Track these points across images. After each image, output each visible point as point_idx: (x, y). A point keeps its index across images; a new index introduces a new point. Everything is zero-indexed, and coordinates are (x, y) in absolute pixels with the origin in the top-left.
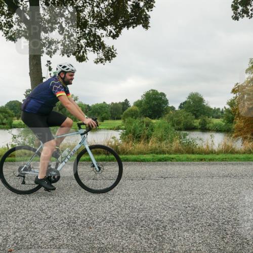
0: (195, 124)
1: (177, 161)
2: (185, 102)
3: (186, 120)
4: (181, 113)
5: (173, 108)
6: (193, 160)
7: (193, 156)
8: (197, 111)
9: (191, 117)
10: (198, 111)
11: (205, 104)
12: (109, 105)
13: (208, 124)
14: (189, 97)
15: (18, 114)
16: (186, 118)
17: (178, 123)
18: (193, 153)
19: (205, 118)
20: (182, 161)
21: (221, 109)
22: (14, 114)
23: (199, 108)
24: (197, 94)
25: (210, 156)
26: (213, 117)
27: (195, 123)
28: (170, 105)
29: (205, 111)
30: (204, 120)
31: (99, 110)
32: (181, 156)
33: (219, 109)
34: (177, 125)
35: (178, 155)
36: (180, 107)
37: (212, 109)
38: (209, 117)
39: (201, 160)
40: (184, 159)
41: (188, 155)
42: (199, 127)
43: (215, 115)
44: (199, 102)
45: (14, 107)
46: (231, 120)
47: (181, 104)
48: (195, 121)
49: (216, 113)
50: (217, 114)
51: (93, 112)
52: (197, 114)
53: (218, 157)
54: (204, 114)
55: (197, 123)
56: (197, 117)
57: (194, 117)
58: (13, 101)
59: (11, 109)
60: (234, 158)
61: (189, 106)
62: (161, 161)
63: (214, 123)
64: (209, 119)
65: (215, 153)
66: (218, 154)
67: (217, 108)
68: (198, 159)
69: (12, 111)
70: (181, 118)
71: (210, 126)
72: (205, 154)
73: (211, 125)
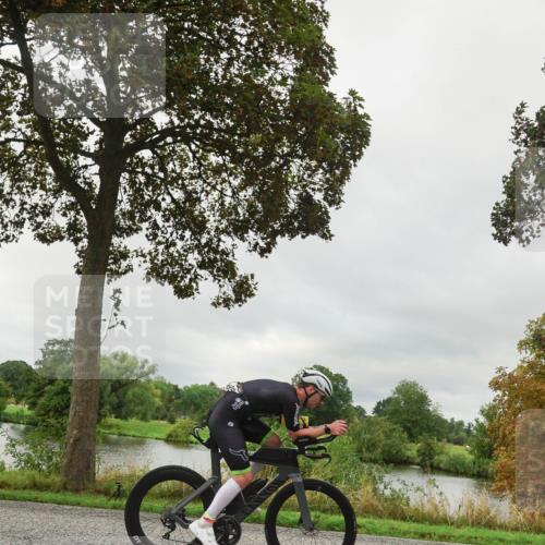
0: (408, 453)
1: (369, 533)
2: (388, 401)
3: (389, 442)
4: (378, 423)
5: (360, 411)
6: (405, 534)
7: (405, 526)
8: (413, 422)
9: (399, 434)
10: (415, 423)
11: (431, 409)
12: (221, 391)
13: (439, 454)
14: (398, 390)
15: (20, 392)
16: (388, 436)
17: (371, 446)
18: (404, 519)
19: (430, 441)
20: (381, 534)
21: (466, 424)
22: (10, 389)
23: (418, 418)
24: (415, 385)
25: (442, 530)
26: (449, 441)
27: (410, 450)
28: (355, 404)
29: (432, 424)
30: (429, 445)
31: (199, 400)
32: (377, 522)
33: (461, 423)
34: (368, 449)
35: (371, 520)
36: (377, 410)
37: (446, 421)
38: (439, 440)
39: (423, 536)
40: (383, 530)
41: (392, 522)
42: (418, 460)
43: (452, 436)
44: (417, 402)
45: (13, 376)
46: (486, 452)
47: (379, 403)
48: (409, 445)
49: (454, 432)
50: (457, 434)
51: (184, 403)
52: (414, 431)
53: (459, 532)
54: (429, 430)
55: (412, 450)
56: (412, 438)
57: (405, 435)
58: (15, 363)
59: (7, 380)
60: (495, 539)
61: (396, 411)
62: (333, 529)
63: (451, 454)
64: (440, 444)
65: (452, 524)
66: (459, 527)
67: (456, 420)
68: (415, 533)
69: (9, 383)
70: (379, 436)
71: (441, 461)
72: (431, 524)
73: (443, 458)
